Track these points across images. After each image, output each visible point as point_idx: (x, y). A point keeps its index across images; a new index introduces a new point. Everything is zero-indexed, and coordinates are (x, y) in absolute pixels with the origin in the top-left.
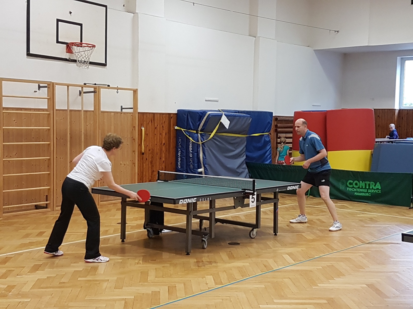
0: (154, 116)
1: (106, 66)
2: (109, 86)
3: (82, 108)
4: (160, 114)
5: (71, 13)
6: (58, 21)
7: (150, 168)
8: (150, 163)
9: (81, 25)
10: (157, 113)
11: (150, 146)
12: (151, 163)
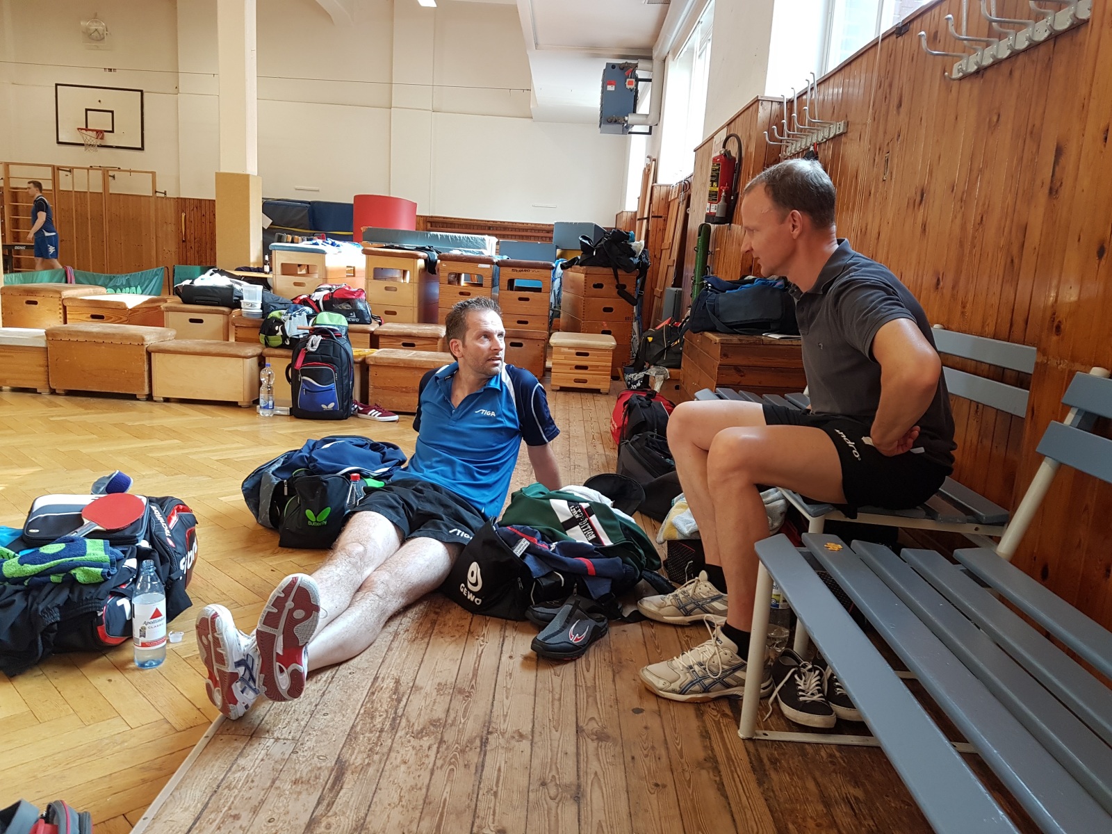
0: (200, 203)
1: (143, 150)
2: (119, 168)
3: (88, 189)
4: (209, 200)
5: (100, 101)
6: (87, 110)
7: (197, 259)
8: (196, 254)
9: (112, 112)
10: (205, 200)
11: (196, 234)
12: (198, 252)
